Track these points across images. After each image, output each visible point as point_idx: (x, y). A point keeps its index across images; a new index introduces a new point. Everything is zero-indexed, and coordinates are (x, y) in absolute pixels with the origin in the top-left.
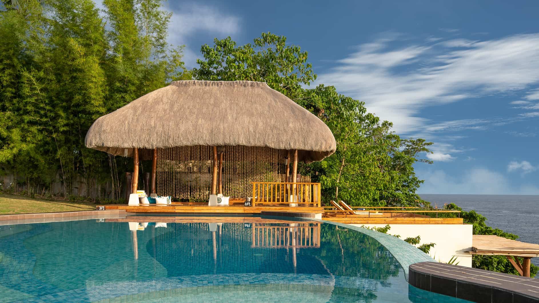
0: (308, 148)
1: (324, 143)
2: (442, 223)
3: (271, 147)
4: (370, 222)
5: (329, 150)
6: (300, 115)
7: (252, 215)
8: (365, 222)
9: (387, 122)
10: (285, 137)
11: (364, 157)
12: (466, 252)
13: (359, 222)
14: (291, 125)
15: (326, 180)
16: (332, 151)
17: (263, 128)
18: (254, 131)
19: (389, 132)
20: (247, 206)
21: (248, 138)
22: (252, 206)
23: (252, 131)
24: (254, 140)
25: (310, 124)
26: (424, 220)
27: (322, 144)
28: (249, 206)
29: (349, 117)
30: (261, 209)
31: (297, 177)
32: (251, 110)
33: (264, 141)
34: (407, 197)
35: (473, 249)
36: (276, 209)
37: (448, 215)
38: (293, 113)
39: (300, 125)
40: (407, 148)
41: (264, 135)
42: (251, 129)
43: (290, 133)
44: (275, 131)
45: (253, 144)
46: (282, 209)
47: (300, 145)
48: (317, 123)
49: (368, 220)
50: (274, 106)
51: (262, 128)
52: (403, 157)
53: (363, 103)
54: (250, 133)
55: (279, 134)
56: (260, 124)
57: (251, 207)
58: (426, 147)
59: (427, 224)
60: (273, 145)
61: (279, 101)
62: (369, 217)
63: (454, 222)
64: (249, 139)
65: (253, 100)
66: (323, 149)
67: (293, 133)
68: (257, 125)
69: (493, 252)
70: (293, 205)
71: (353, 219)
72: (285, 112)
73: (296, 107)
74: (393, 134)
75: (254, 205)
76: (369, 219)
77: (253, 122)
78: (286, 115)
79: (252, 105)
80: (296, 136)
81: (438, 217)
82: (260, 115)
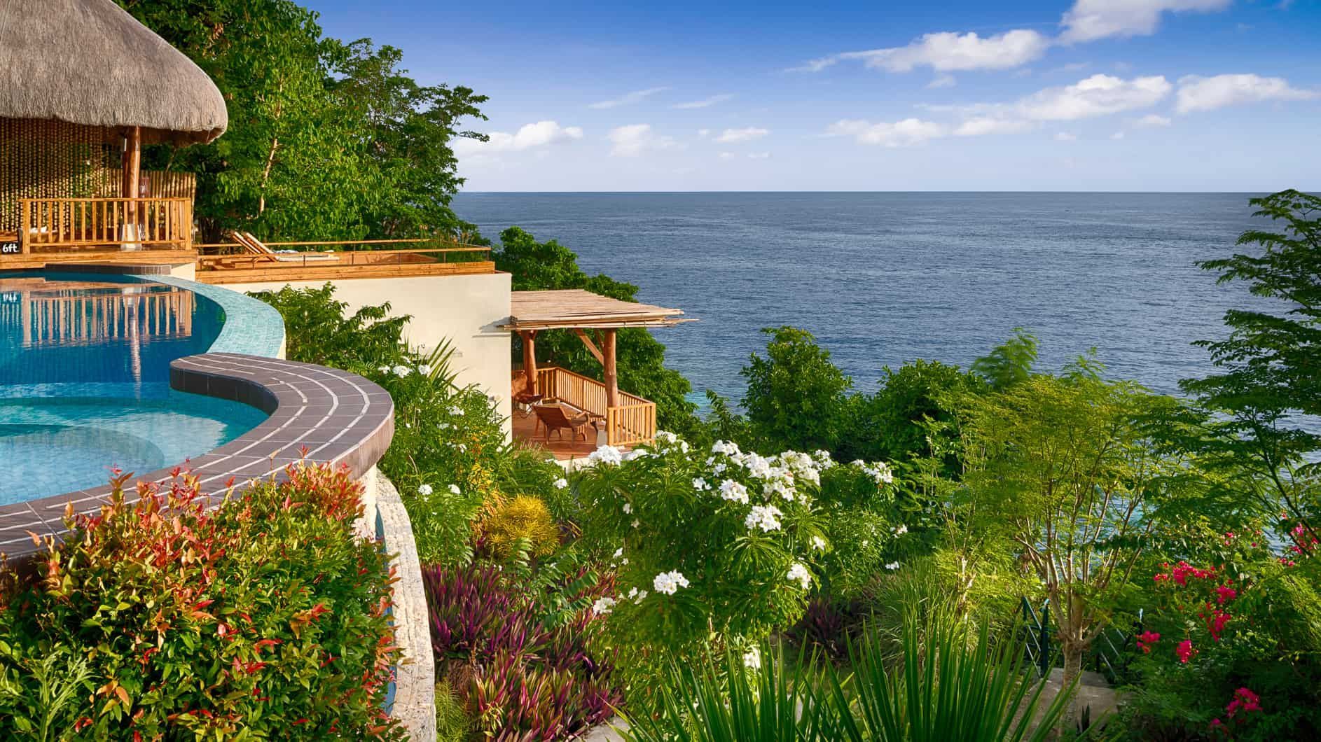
0: (158, 123)
1: (196, 113)
2: (454, 273)
3: (68, 120)
4: (306, 276)
5: (209, 128)
6: (142, 48)
7: (22, 273)
8: (295, 277)
9: (389, 48)
10: (102, 100)
11: (315, 134)
12: (500, 326)
13: (281, 278)
14: (117, 72)
15: (228, 183)
16: (217, 130)
17: (49, 77)
18: (22, 84)
19: (394, 70)
20: (8, 253)
21: (9, 98)
22: (21, 252)
23: (19, 83)
24: (24, 103)
25: (164, 71)
26: (419, 269)
27: (190, 114)
28: (12, 253)
29: (279, 46)
30: (44, 258)
31: (140, 184)
32: (17, 30)
33: (50, 107)
34: (427, 215)
35: (512, 321)
36: (83, 258)
37: (467, 257)
38: (126, 43)
39: (140, 71)
40: (437, 106)
41: (50, 94)
42: (16, 78)
43: (114, 89)
44: (77, 85)
45: (21, 114)
46: (97, 257)
47: (138, 117)
48: (181, 70)
49: (302, 273)
50: (81, 24)
51: (45, 76)
52: (420, 128)
53: (315, 14)
54: (13, 87)
55: (87, 91)
56: (41, 68)
57: (19, 256)
58: (474, 105)
59: (424, 275)
60: (72, 115)
61: (94, 13)
62: (304, 267)
63: (477, 270)
64: (11, 101)
65: (25, 8)
66: (195, 126)
67: (121, 90)
68: (32, 69)
69: (547, 323)
70: (131, 247)
71: (268, 271)
72: (107, 40)
73: (134, 30)
74: (402, 75)
75: (26, 249)
76: (304, 270)
77: (23, 63)
78: (107, 47)
79: (23, 18)
80: (129, 98)
81: (447, 262)
82: (43, 46)
